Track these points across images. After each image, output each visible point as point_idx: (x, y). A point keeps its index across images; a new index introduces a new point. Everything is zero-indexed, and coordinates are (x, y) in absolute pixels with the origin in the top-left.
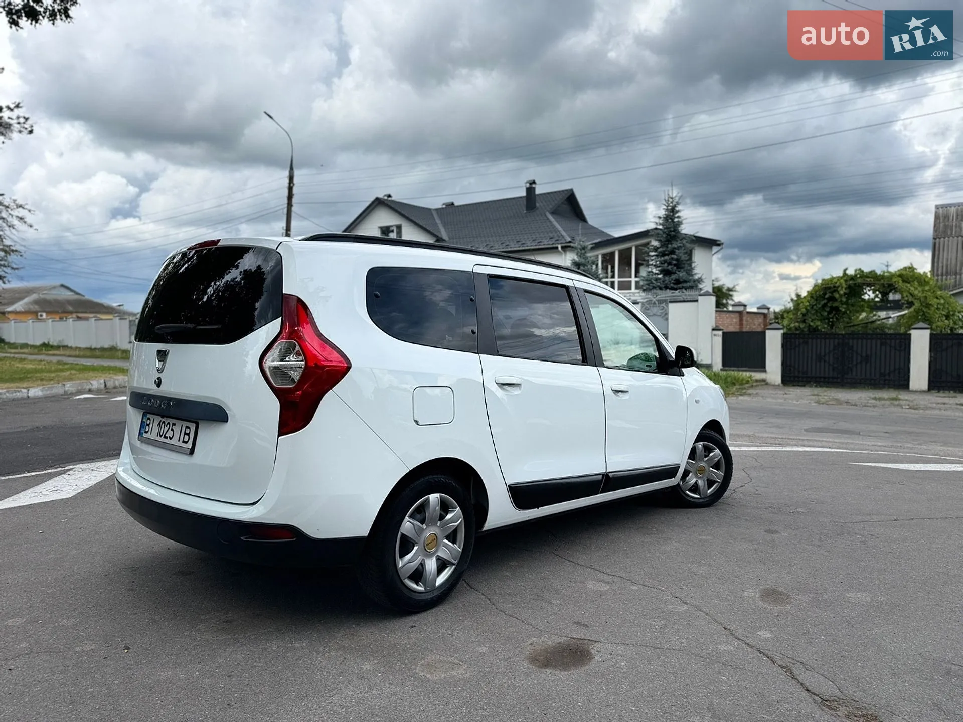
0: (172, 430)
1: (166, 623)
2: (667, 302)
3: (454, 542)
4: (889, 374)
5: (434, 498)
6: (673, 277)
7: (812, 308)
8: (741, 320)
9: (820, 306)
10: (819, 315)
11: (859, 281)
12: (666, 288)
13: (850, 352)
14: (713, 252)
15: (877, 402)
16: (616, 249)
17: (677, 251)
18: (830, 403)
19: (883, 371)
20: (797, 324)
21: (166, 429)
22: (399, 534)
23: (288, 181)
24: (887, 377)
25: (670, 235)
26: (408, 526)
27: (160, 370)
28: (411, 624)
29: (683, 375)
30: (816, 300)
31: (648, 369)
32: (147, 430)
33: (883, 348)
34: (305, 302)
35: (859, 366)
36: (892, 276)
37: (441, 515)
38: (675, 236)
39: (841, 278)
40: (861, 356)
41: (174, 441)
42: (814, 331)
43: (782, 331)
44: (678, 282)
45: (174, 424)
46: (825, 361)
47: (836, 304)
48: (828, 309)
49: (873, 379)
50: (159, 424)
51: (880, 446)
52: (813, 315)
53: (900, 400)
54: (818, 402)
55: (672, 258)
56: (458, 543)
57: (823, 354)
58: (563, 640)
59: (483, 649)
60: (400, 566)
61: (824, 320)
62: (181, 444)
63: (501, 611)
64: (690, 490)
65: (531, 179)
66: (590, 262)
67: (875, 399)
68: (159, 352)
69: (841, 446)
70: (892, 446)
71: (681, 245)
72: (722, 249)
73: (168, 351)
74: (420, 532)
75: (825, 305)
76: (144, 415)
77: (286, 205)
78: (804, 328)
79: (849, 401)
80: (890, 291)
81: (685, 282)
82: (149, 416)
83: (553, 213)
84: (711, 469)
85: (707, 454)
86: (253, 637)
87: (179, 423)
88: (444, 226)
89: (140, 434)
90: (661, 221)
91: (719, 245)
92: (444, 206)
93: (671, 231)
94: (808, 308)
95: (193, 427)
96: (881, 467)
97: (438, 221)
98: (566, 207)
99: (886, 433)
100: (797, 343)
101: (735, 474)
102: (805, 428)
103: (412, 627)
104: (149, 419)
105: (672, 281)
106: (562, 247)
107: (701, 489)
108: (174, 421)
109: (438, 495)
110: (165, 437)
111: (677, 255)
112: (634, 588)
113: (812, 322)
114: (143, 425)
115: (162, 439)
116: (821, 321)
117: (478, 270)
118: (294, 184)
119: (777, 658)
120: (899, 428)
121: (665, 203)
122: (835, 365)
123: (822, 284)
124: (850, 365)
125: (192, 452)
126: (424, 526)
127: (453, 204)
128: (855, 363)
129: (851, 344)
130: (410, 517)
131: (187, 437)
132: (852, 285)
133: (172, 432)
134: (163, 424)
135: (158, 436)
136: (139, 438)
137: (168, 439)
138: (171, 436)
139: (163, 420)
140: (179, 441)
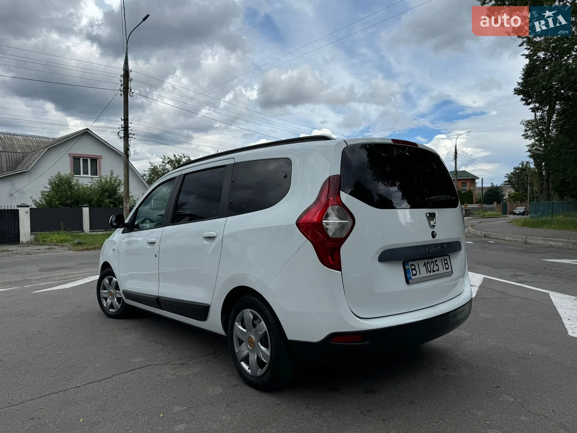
0: (437, 265)
21: (432, 266)
41: (441, 271)
45: (436, 261)
50: (425, 264)
76: (405, 264)
82: (410, 263)
104: (411, 265)
108: (435, 259)
110: (434, 271)
114: (406, 272)
115: (432, 273)
125: (452, 272)
131: (447, 265)
133: (437, 266)
134: (428, 264)
135: (427, 273)
136: (408, 282)
137: (436, 271)
138: (438, 269)
139: (426, 261)
140: (444, 270)
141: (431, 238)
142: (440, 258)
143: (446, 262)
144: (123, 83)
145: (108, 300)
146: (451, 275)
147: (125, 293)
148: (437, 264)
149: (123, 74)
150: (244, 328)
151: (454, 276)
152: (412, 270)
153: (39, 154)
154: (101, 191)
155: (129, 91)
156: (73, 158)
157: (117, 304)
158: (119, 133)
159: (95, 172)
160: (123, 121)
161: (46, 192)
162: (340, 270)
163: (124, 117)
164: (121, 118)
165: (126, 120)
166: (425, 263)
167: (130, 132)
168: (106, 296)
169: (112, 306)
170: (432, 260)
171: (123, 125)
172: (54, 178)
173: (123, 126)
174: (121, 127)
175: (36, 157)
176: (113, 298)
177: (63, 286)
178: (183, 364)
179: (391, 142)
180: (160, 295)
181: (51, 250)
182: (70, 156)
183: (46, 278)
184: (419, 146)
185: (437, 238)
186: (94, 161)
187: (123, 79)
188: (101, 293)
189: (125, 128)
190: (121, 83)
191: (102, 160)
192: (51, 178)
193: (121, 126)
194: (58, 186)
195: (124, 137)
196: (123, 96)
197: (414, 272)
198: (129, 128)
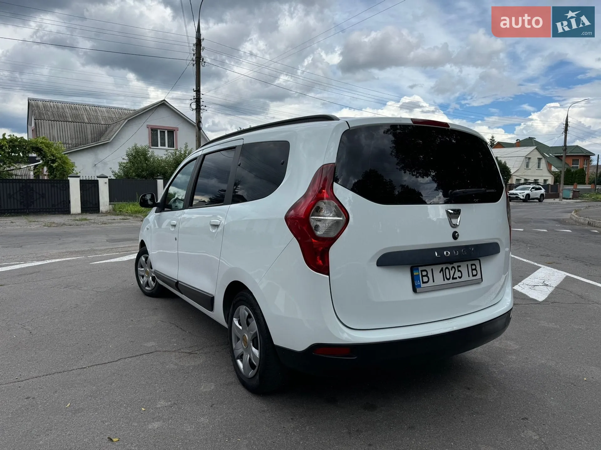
0: (459, 271)
4: (58, 205)
13: (31, 191)
19: (53, 203)
21: (452, 273)
24: (57, 207)
27: (456, 226)
33: (53, 188)
35: (38, 201)
40: (39, 194)
41: (465, 278)
45: (459, 266)
46: (14, 198)
50: (442, 270)
62: (471, 278)
76: (413, 269)
82: (421, 269)
89: (415, 287)
104: (422, 271)
108: (458, 264)
110: (453, 278)
114: (415, 278)
115: (451, 281)
122: (22, 201)
124: (32, 200)
125: (482, 280)
128: (35, 198)
129: (31, 186)
131: (475, 272)
133: (460, 273)
134: (447, 270)
135: (444, 280)
136: (415, 290)
137: (458, 278)
138: (460, 276)
139: (444, 266)
140: (469, 276)
141: (452, 240)
142: (466, 263)
143: (474, 267)
144: (195, 52)
145: (145, 278)
146: (479, 283)
147: (155, 272)
148: (459, 269)
149: (195, 42)
150: (240, 325)
151: (483, 285)
152: (423, 276)
153: (120, 125)
154: (175, 163)
155: (201, 61)
156: (152, 130)
157: (152, 283)
158: (191, 104)
159: (171, 145)
160: (195, 92)
161: (124, 163)
162: (328, 274)
163: (196, 88)
164: (194, 89)
165: (198, 91)
166: (442, 268)
167: (202, 103)
168: (143, 274)
169: (147, 284)
170: (452, 265)
171: (195, 96)
172: (131, 150)
173: (195, 98)
174: (193, 99)
175: (117, 129)
176: (148, 277)
177: (122, 258)
178: (190, 353)
179: (411, 122)
180: (179, 280)
181: (125, 221)
182: (148, 128)
183: (111, 249)
184: (451, 127)
185: (459, 239)
186: (171, 132)
187: (195, 48)
188: (138, 271)
189: (197, 100)
190: (194, 53)
191: (179, 132)
192: (128, 150)
193: (193, 97)
194: (135, 157)
195: (196, 109)
196: (195, 65)
197: (425, 279)
198: (201, 100)
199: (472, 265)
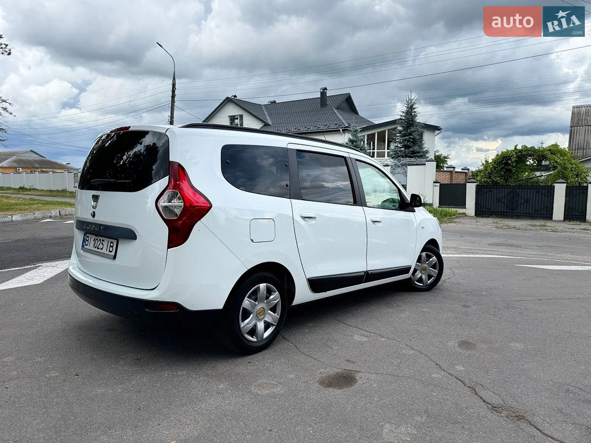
0: (102, 244)
1: (101, 360)
2: (406, 165)
3: (275, 312)
4: (541, 210)
5: (263, 286)
6: (411, 149)
7: (495, 169)
8: (451, 176)
9: (500, 168)
10: (499, 173)
11: (524, 153)
12: (406, 156)
13: (517, 196)
14: (436, 134)
15: (533, 227)
16: (376, 131)
17: (413, 133)
18: (504, 228)
19: (536, 208)
20: (486, 179)
21: (99, 243)
22: (242, 307)
23: (172, 87)
24: (539, 212)
25: (409, 123)
26: (246, 303)
27: (94, 207)
28: (249, 361)
29: (415, 212)
30: (498, 164)
31: (393, 208)
32: (87, 244)
33: (538, 194)
34: (184, 166)
35: (522, 205)
36: (544, 150)
37: (267, 296)
38: (412, 124)
39: (514, 151)
40: (524, 200)
42: (495, 184)
43: (476, 184)
44: (413, 152)
45: (103, 240)
46: (502, 202)
47: (510, 167)
48: (504, 170)
49: (530, 213)
50: (94, 240)
51: (533, 254)
52: (495, 173)
53: (546, 226)
54: (497, 227)
55: (410, 138)
56: (277, 313)
57: (500, 198)
58: (339, 371)
59: (292, 376)
60: (242, 326)
61: (502, 177)
62: (108, 252)
63: (303, 353)
64: (417, 281)
65: (324, 87)
66: (360, 140)
67: (531, 225)
68: (93, 196)
69: (510, 254)
70: (540, 255)
71: (416, 129)
72: (441, 132)
73: (99, 196)
74: (254, 306)
75: (503, 168)
76: (85, 235)
77: (171, 102)
78: (490, 182)
79: (516, 227)
80: (543, 160)
81: (418, 152)
82: (88, 235)
83: (337, 108)
84: (430, 268)
85: (428, 259)
86: (153, 369)
87: (106, 240)
88: (270, 116)
89: (83, 246)
90: (404, 115)
91: (439, 130)
92: (269, 103)
93: (410, 121)
94: (493, 169)
95: (115, 242)
96: (533, 267)
97: (266, 113)
98: (345, 105)
99: (537, 246)
100: (485, 192)
101: (445, 271)
102: (488, 243)
103: (249, 362)
104: (88, 237)
105: (410, 152)
106: (342, 130)
107: (424, 280)
109: (265, 284)
111: (413, 136)
112: (382, 339)
113: (494, 178)
114: (84, 240)
115: (96, 250)
116: (500, 177)
117: (290, 146)
118: (175, 89)
119: (467, 382)
120: (545, 244)
121: (406, 103)
122: (508, 205)
123: (501, 155)
124: (517, 205)
125: (115, 257)
126: (257, 303)
127: (275, 102)
128: (520, 203)
129: (518, 192)
130: (248, 297)
132: (520, 156)
134: (97, 241)
135: (93, 247)
136: (82, 248)
137: (100, 249)
140: (106, 251)
146: (112, 259)
152: (87, 240)
185: (96, 218)
199: (111, 242)
